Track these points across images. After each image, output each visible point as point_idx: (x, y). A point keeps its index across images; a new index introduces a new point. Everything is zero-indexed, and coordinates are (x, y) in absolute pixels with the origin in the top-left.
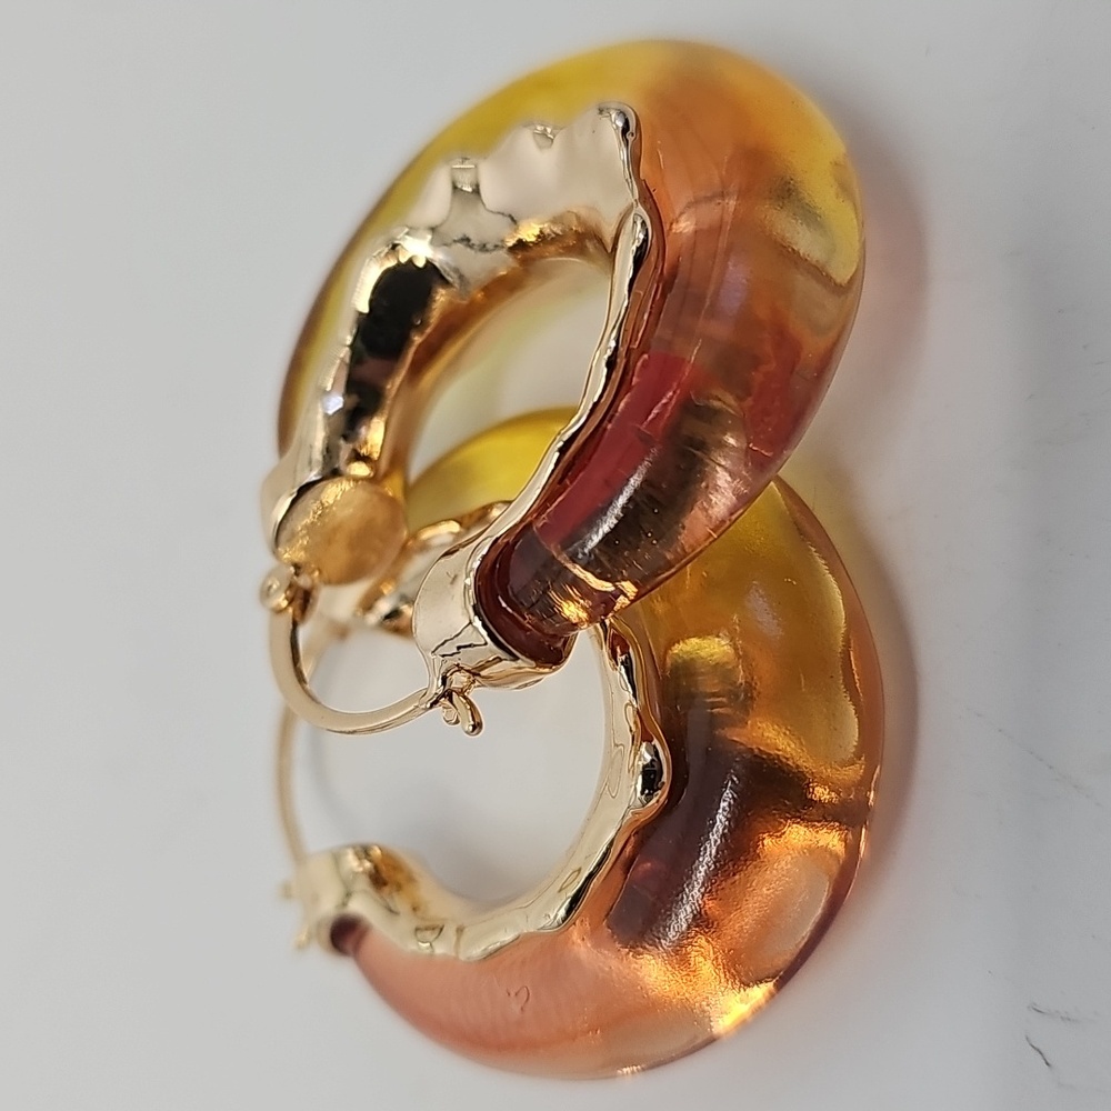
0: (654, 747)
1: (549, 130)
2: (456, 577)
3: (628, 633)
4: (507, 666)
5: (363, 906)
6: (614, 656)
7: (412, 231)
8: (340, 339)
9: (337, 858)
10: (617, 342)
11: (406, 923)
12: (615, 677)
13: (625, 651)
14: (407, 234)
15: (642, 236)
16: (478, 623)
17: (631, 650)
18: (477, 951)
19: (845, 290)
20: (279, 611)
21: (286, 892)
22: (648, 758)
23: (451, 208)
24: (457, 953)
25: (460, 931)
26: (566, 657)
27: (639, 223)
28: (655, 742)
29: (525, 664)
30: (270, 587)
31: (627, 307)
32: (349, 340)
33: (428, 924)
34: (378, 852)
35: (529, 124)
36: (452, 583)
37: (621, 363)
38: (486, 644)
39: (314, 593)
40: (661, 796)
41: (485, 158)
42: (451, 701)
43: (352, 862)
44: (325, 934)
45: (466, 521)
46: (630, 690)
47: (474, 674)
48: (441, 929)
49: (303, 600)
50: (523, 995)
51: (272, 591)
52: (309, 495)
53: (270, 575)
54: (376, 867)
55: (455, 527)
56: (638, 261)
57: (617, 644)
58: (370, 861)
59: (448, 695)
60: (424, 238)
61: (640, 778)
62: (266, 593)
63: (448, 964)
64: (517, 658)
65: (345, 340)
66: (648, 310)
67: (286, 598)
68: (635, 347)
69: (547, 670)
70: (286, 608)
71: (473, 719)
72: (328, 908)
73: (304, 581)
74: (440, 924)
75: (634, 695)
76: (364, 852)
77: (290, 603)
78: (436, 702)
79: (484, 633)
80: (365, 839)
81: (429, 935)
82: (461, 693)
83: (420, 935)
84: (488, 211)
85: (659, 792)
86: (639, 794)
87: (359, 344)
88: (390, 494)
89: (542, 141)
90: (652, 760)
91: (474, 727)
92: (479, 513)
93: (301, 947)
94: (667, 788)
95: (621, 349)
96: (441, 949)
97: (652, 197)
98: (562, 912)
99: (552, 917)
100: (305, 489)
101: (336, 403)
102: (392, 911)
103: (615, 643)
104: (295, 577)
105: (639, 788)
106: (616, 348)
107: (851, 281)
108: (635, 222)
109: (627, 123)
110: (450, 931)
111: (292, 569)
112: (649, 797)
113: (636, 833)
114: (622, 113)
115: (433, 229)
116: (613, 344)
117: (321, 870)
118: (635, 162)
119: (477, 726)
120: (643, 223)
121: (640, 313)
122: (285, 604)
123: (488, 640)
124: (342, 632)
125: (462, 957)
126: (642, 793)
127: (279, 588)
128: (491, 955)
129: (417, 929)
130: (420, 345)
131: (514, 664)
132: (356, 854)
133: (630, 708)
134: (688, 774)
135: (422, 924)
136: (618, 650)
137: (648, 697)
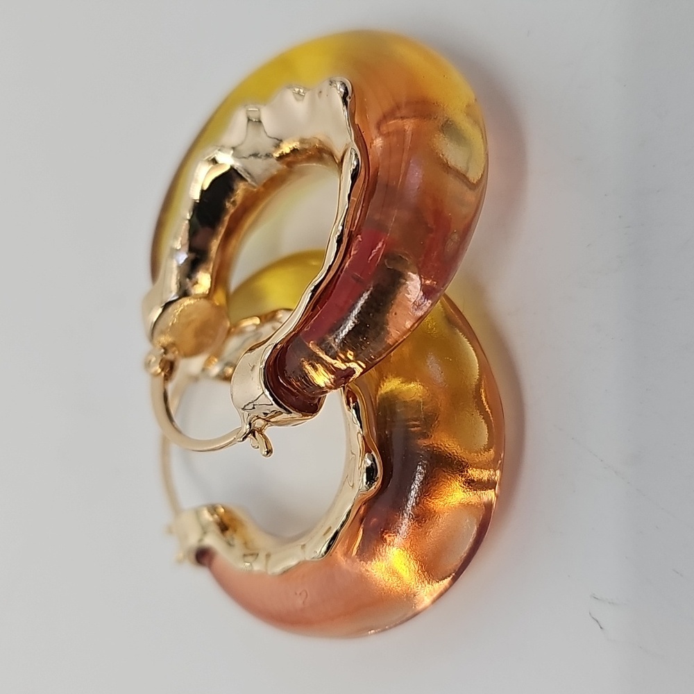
0: (372, 455)
1: (302, 91)
2: (254, 366)
3: (356, 389)
4: (285, 416)
5: (213, 540)
6: (348, 404)
7: (222, 149)
8: (183, 215)
9: (197, 513)
10: (343, 226)
11: (238, 550)
12: (349, 415)
13: (355, 401)
14: (219, 150)
15: (355, 163)
16: (267, 393)
17: (358, 400)
18: (278, 569)
19: (477, 187)
20: (156, 375)
21: (170, 531)
22: (369, 462)
23: (247, 135)
24: (266, 570)
25: (268, 556)
26: (320, 408)
27: (354, 154)
28: (373, 453)
29: (295, 415)
30: (150, 361)
31: (347, 209)
32: (189, 217)
33: (252, 552)
34: (222, 510)
35: (290, 87)
36: (252, 370)
37: (345, 240)
38: (272, 405)
39: (176, 364)
40: (377, 485)
41: (265, 105)
42: (254, 436)
43: (207, 516)
44: (193, 556)
45: (263, 319)
46: (359, 424)
47: (267, 421)
48: (258, 555)
49: (169, 368)
50: (304, 594)
51: (151, 363)
52: (170, 309)
53: (150, 353)
54: (221, 519)
55: (257, 321)
56: (354, 177)
57: (351, 397)
58: (218, 515)
59: (252, 432)
60: (229, 153)
61: (365, 474)
62: (148, 365)
63: (261, 576)
64: (291, 413)
65: (186, 216)
66: (360, 208)
67: (160, 367)
68: (354, 230)
69: (310, 417)
70: (160, 373)
71: (267, 448)
72: (193, 541)
73: (170, 356)
74: (256, 552)
75: (361, 427)
76: (213, 509)
77: (162, 370)
78: (245, 437)
79: (271, 399)
80: (214, 501)
81: (250, 559)
82: (260, 431)
83: (246, 559)
84: (269, 137)
85: (376, 483)
86: (365, 484)
87: (195, 219)
88: (218, 304)
89: (298, 96)
90: (372, 464)
91: (268, 452)
92: (270, 316)
93: (180, 562)
94: (380, 480)
95: (345, 230)
96: (257, 567)
97: (362, 136)
98: (324, 549)
99: (318, 552)
100: (167, 305)
101: (183, 257)
102: (230, 545)
103: (349, 396)
104: (164, 356)
105: (365, 480)
106: (342, 230)
107: (480, 181)
108: (351, 153)
109: (346, 89)
110: (262, 556)
111: (163, 350)
112: (370, 486)
113: (364, 504)
114: (343, 84)
115: (234, 148)
116: (340, 228)
117: (188, 520)
118: (352, 116)
119: (269, 452)
120: (356, 155)
121: (356, 211)
122: (159, 371)
123: (273, 403)
124: (195, 379)
125: (270, 573)
126: (366, 483)
127: (155, 362)
128: (285, 572)
129: (245, 555)
130: (232, 214)
131: (289, 416)
132: (209, 511)
133: (359, 435)
134: (392, 472)
135: (248, 552)
136: (351, 401)
137: (369, 427)
